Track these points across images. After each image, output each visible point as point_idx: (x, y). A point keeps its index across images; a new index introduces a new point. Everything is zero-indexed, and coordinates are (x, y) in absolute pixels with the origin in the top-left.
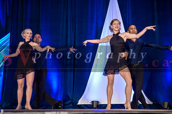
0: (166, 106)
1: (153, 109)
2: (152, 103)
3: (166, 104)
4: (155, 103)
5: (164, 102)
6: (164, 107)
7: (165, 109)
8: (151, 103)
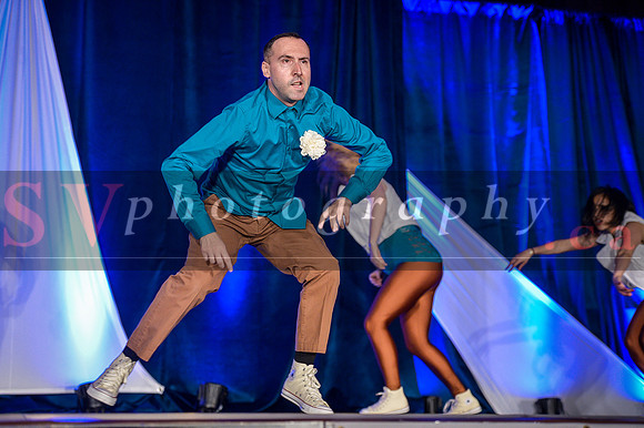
0: (212, 402)
1: (164, 412)
2: (163, 388)
3: (213, 391)
4: (173, 388)
5: (207, 383)
6: (205, 402)
7: (207, 411)
8: (158, 389)
